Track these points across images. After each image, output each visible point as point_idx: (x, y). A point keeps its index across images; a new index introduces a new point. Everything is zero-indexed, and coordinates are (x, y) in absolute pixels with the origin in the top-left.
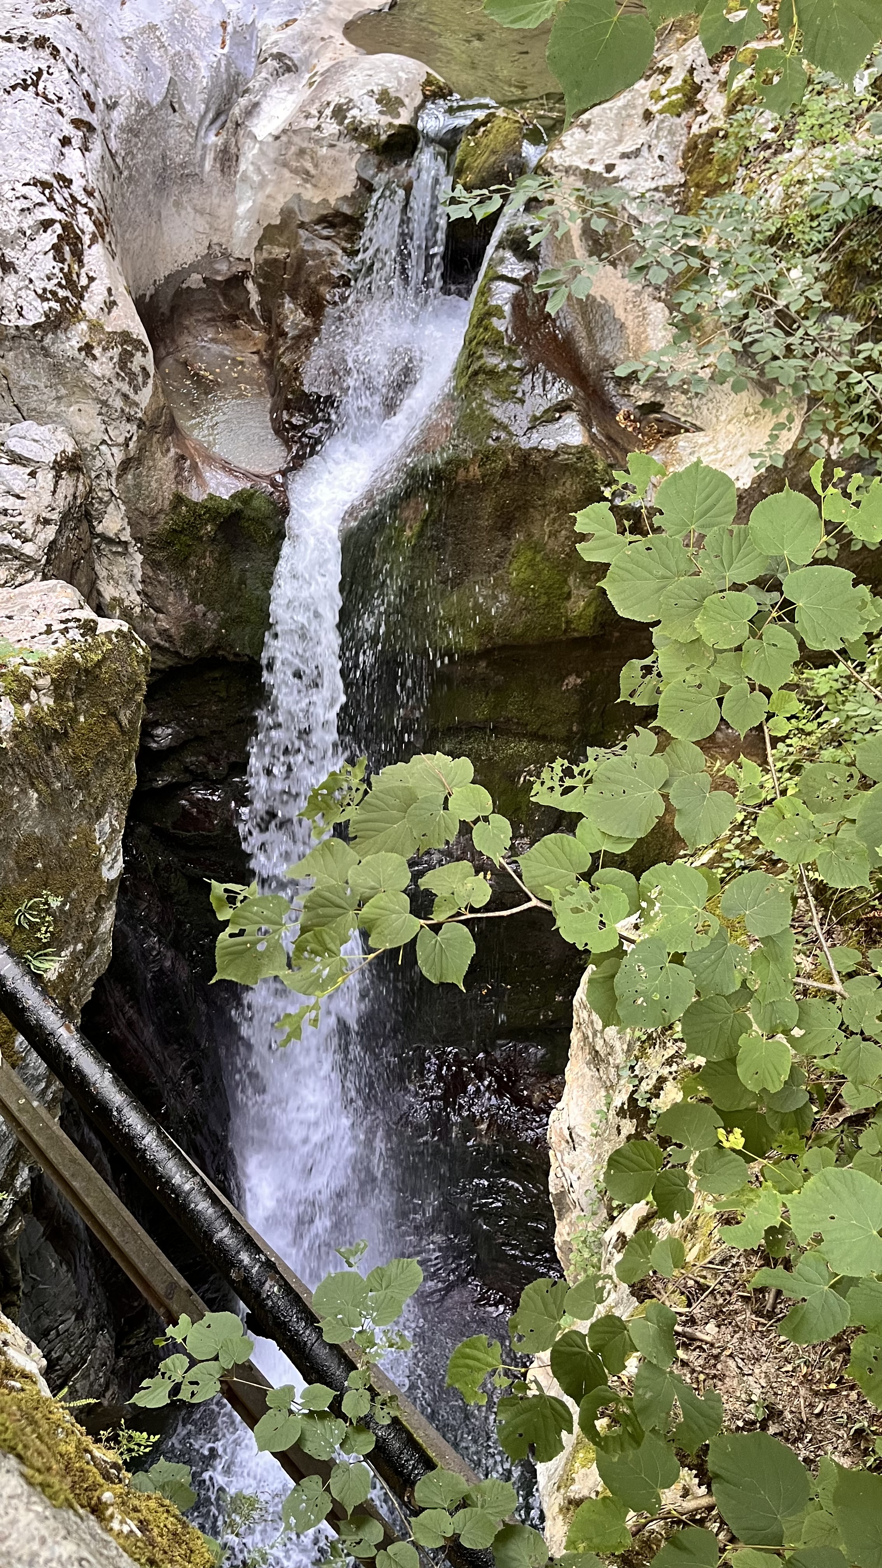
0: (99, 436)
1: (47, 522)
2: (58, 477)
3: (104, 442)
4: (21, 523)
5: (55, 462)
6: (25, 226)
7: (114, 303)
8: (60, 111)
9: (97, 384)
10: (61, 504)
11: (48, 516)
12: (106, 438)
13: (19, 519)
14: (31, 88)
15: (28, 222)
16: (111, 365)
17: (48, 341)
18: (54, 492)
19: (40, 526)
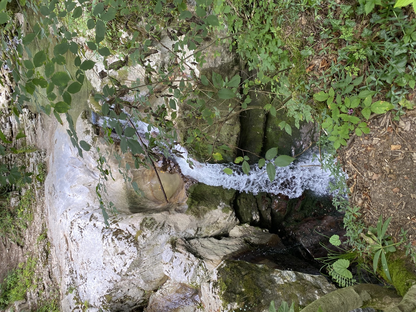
0: (167, 236)
1: (189, 257)
2: (177, 251)
3: (169, 234)
4: (188, 264)
5: (173, 251)
6: (113, 246)
7: (133, 225)
8: (88, 224)
9: (153, 235)
10: (184, 252)
11: (187, 256)
12: (168, 233)
13: (187, 264)
14: (82, 230)
15: (111, 244)
16: (148, 230)
17: (141, 247)
18: (181, 253)
19: (190, 259)
